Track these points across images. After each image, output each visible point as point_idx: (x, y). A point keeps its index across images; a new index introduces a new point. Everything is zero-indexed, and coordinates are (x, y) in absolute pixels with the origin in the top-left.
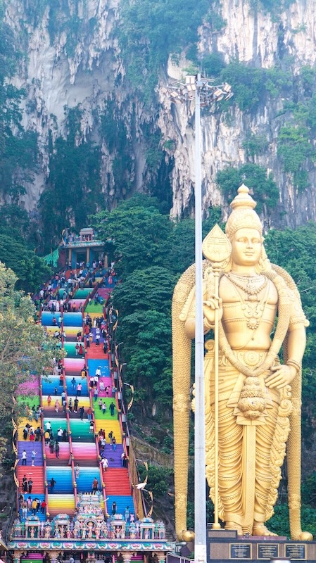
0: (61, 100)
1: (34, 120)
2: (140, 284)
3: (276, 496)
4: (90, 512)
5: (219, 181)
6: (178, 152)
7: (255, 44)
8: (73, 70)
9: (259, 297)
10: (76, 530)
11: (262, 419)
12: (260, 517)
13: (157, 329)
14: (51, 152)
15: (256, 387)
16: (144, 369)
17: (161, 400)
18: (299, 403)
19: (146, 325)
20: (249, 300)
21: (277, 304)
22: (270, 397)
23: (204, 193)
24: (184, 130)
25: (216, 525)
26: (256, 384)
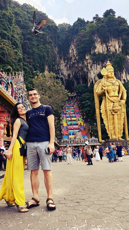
0: (67, 73)
1: (62, 76)
2: (84, 96)
3: (123, 131)
4: (79, 136)
6: (89, 74)
7: (102, 50)
8: (68, 66)
9: (115, 84)
10: (76, 141)
11: (118, 113)
12: (120, 136)
13: (88, 104)
14: (66, 82)
16: (87, 111)
18: (126, 110)
19: (86, 103)
20: (113, 85)
21: (119, 86)
23: (95, 79)
24: (90, 69)
25: (111, 138)
26: (116, 104)
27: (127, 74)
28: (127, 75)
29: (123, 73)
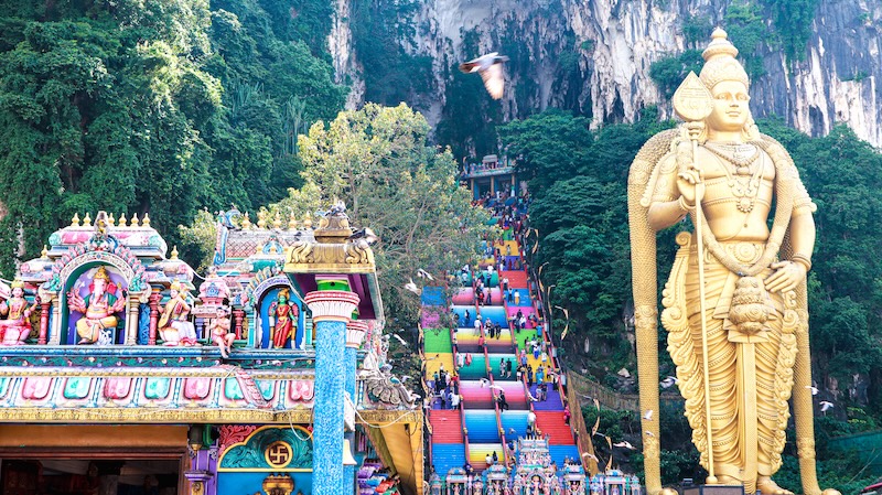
0: (456, 22)
1: (428, 44)
2: (563, 197)
3: (784, 441)
4: (534, 463)
5: (653, 75)
6: (597, 53)
9: (752, 169)
10: (517, 487)
11: (763, 334)
12: (765, 469)
13: (588, 247)
14: (447, 78)
15: (754, 290)
16: (575, 294)
17: (597, 331)
18: (806, 315)
19: (575, 243)
20: (739, 174)
21: (775, 181)
22: (771, 305)
23: (634, 92)
24: (605, 25)
25: (712, 480)
26: (754, 286)
27: (835, 76)
28: (833, 82)
29: (808, 67)
